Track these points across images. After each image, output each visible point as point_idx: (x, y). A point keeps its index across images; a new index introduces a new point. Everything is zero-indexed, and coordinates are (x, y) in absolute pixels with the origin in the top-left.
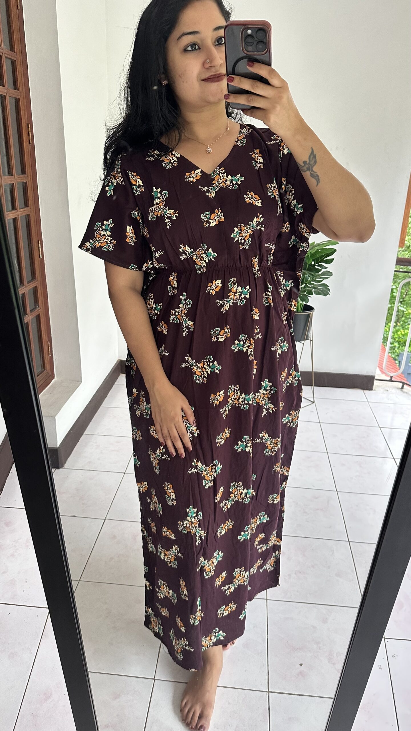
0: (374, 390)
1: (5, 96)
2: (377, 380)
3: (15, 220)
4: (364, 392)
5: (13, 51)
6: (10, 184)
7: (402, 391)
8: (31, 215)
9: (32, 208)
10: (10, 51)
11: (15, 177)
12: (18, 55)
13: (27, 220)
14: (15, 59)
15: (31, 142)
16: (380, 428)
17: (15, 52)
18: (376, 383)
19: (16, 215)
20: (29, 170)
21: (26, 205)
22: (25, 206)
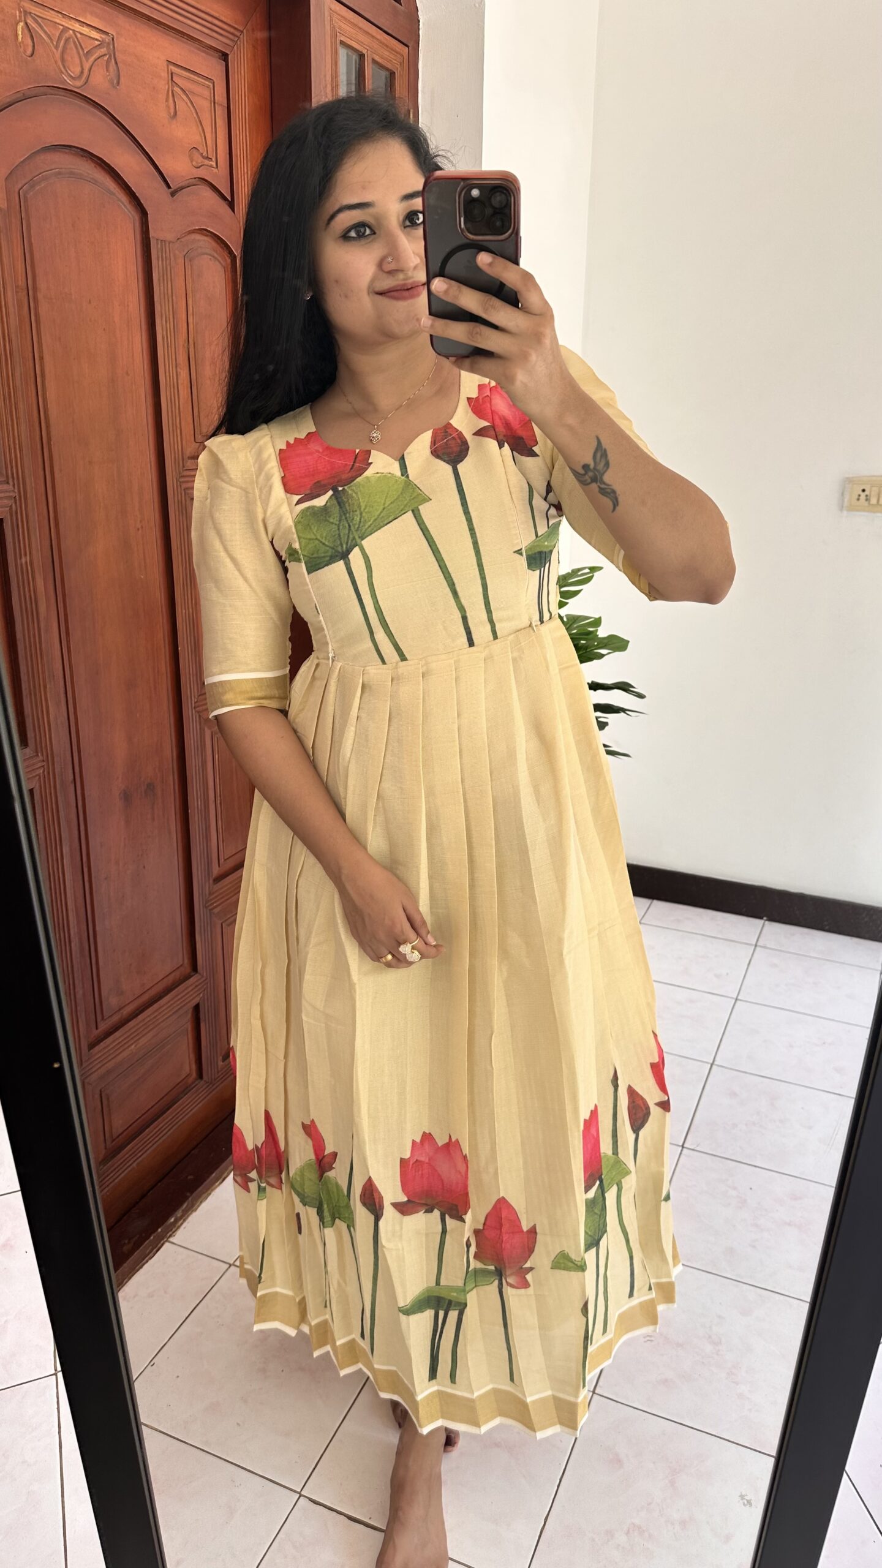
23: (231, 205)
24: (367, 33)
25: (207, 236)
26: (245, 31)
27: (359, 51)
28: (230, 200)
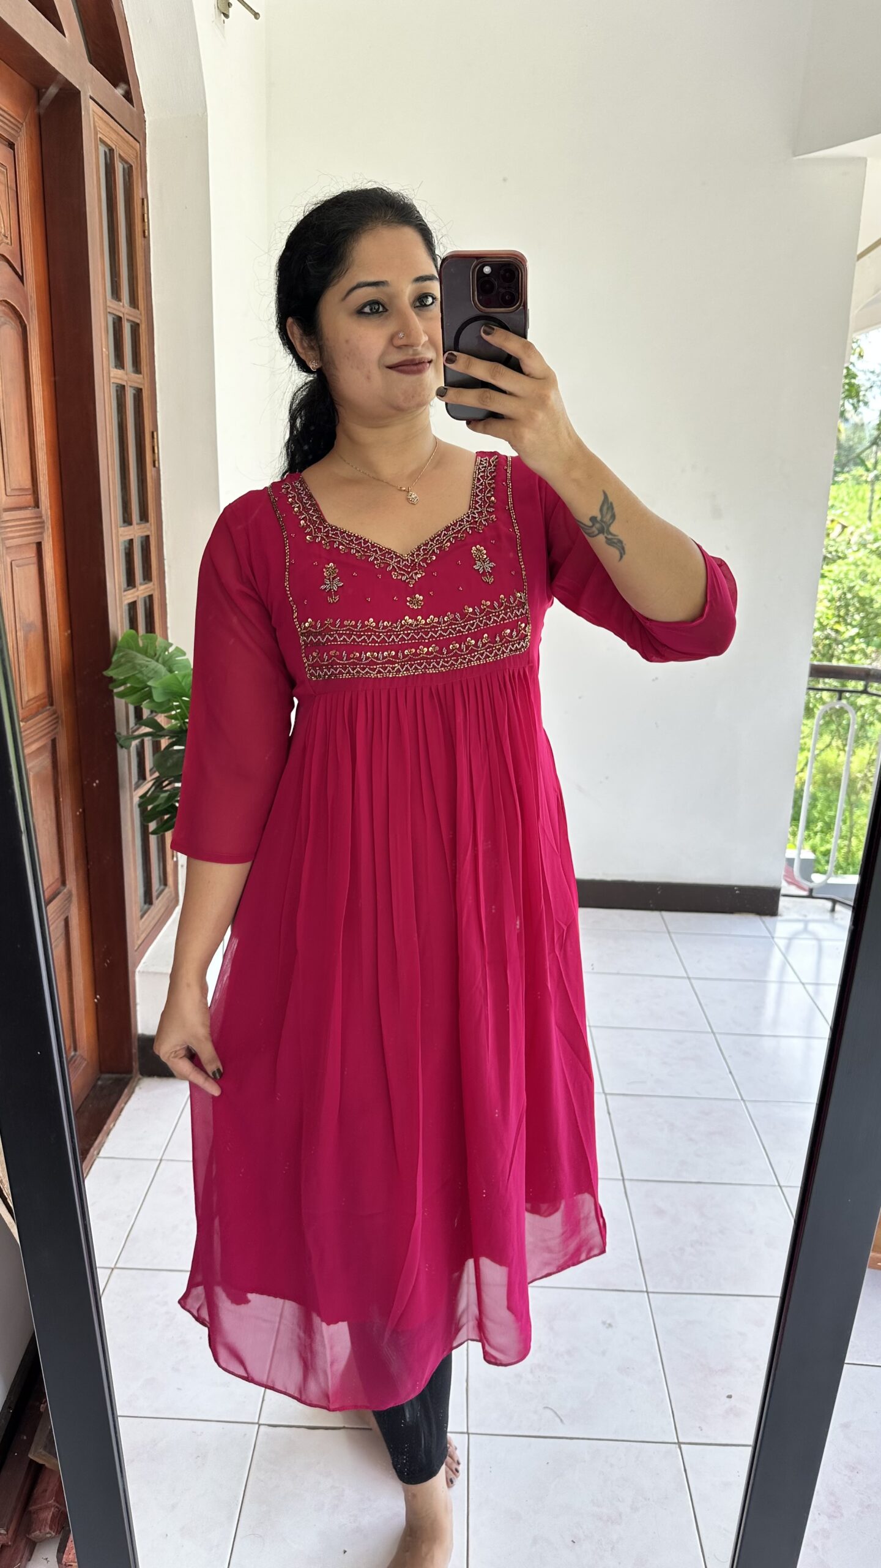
0: (780, 915)
1: (123, 387)
2: (784, 896)
4: (761, 920)
5: (134, 308)
6: (125, 541)
7: (831, 916)
8: (154, 595)
9: (156, 583)
10: (130, 308)
11: (136, 528)
12: (143, 314)
13: (148, 605)
14: (138, 321)
15: (157, 465)
16: (803, 984)
17: (138, 309)
18: (783, 902)
19: (134, 597)
20: (152, 515)
21: (147, 577)
22: (144, 580)
23: (21, 278)
24: (115, 131)
25: (5, 306)
26: (24, 124)
27: (109, 146)
28: (21, 274)
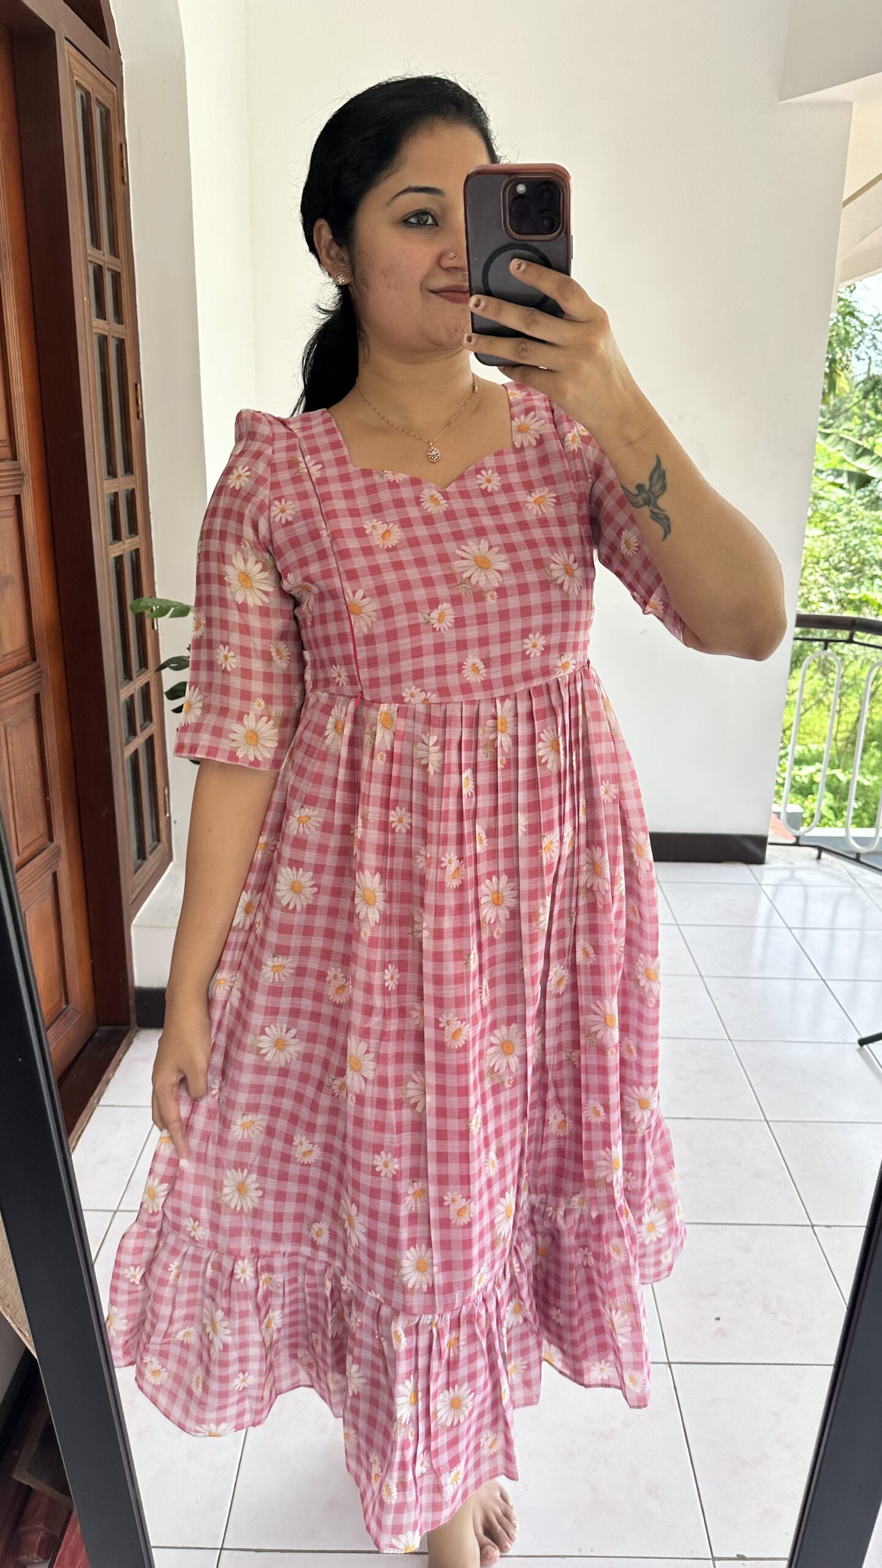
0: (767, 864)
1: (105, 338)
2: (771, 844)
3: (119, 560)
4: (748, 868)
5: (115, 257)
6: (110, 494)
7: (819, 863)
8: (140, 549)
9: (142, 536)
10: (111, 257)
11: (120, 481)
12: (124, 263)
13: (134, 560)
14: (120, 271)
15: (141, 417)
16: (789, 929)
17: (119, 257)
18: (770, 851)
19: (120, 551)
20: (137, 468)
21: (133, 530)
22: (130, 533)
24: (90, 73)
27: (86, 90)
